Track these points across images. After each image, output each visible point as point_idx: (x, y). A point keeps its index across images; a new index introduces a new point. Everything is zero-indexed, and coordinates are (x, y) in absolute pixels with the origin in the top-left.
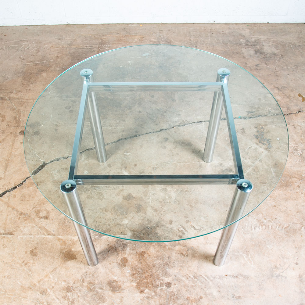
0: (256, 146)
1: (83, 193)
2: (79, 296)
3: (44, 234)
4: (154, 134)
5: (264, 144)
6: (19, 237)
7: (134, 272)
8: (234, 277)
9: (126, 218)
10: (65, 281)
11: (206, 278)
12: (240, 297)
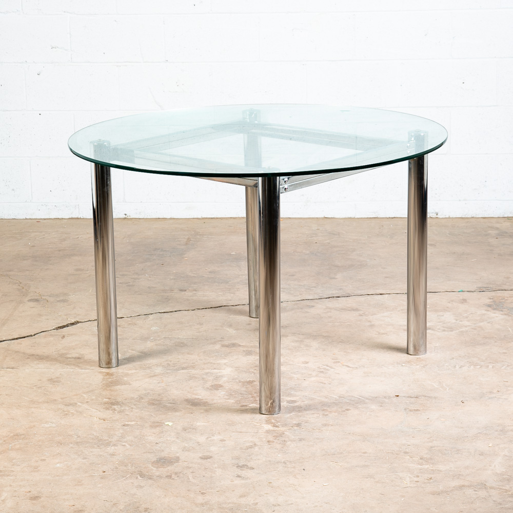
0: (484, 312)
1: (149, 342)
2: (132, 408)
3: (72, 369)
4: (289, 303)
5: (502, 311)
6: (27, 370)
7: (233, 393)
8: (412, 397)
9: (225, 359)
10: (110, 399)
11: (360, 398)
12: (417, 410)
